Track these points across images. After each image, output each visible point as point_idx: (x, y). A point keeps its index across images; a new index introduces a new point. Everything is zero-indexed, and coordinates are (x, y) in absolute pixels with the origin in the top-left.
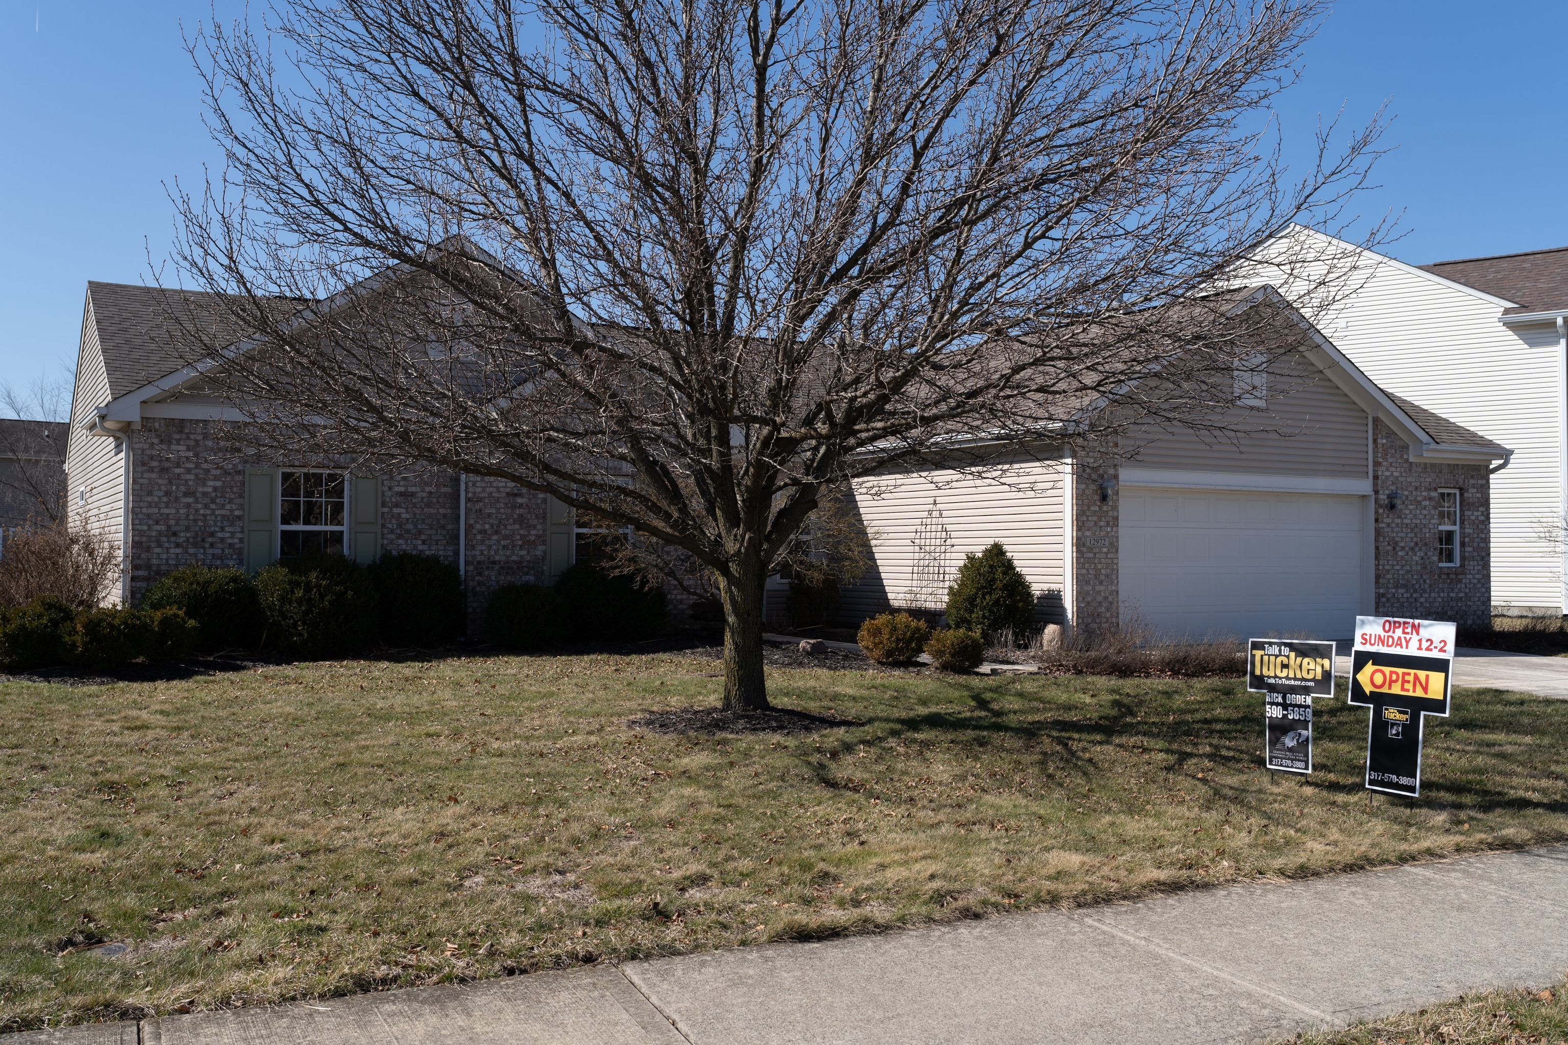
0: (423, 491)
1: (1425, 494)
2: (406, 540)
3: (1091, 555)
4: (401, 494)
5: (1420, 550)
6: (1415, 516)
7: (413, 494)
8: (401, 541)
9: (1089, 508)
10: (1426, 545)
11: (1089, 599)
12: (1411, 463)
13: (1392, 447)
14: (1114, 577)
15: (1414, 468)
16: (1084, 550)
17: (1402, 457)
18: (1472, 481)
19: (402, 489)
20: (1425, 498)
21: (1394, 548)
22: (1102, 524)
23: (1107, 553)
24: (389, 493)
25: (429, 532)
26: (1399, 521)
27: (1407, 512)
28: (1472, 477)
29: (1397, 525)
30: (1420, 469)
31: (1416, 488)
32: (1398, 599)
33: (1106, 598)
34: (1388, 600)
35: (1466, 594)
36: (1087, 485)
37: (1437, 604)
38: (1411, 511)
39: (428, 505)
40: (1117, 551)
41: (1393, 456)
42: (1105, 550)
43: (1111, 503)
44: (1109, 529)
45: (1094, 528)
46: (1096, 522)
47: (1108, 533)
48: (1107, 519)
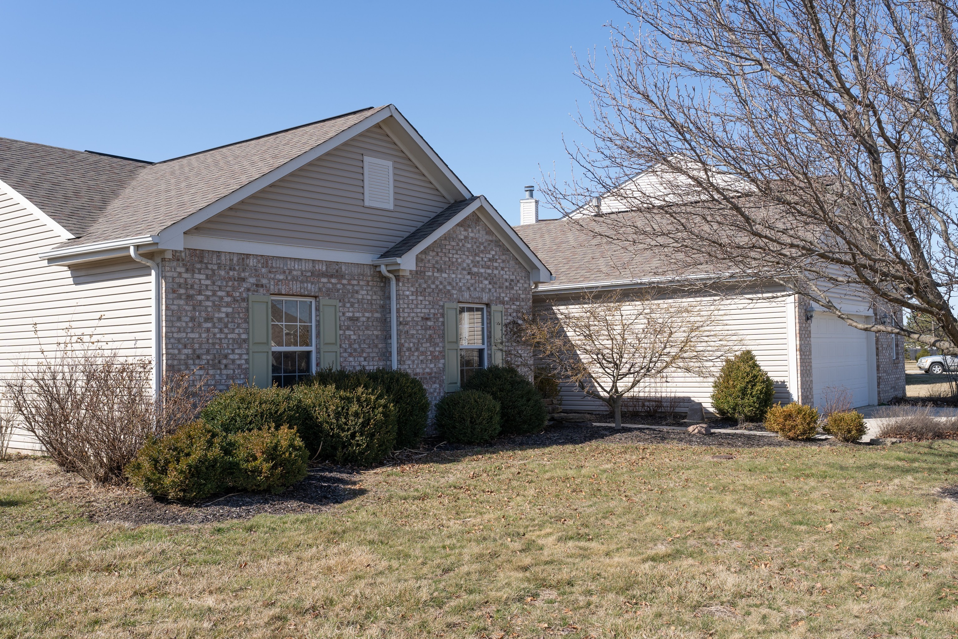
0: (363, 316)
2: (355, 357)
3: (804, 356)
4: (351, 319)
5: (888, 349)
7: (357, 319)
8: (351, 359)
9: (803, 325)
10: (890, 346)
11: (805, 387)
14: (811, 371)
16: (802, 353)
19: (350, 314)
22: (806, 336)
23: (808, 356)
24: (343, 318)
25: (368, 350)
32: (884, 380)
33: (809, 386)
35: (900, 375)
36: (801, 310)
37: (893, 382)
39: (367, 328)
40: (811, 354)
42: (808, 353)
43: (808, 322)
44: (808, 339)
45: (804, 339)
46: (804, 334)
47: (808, 342)
48: (808, 333)
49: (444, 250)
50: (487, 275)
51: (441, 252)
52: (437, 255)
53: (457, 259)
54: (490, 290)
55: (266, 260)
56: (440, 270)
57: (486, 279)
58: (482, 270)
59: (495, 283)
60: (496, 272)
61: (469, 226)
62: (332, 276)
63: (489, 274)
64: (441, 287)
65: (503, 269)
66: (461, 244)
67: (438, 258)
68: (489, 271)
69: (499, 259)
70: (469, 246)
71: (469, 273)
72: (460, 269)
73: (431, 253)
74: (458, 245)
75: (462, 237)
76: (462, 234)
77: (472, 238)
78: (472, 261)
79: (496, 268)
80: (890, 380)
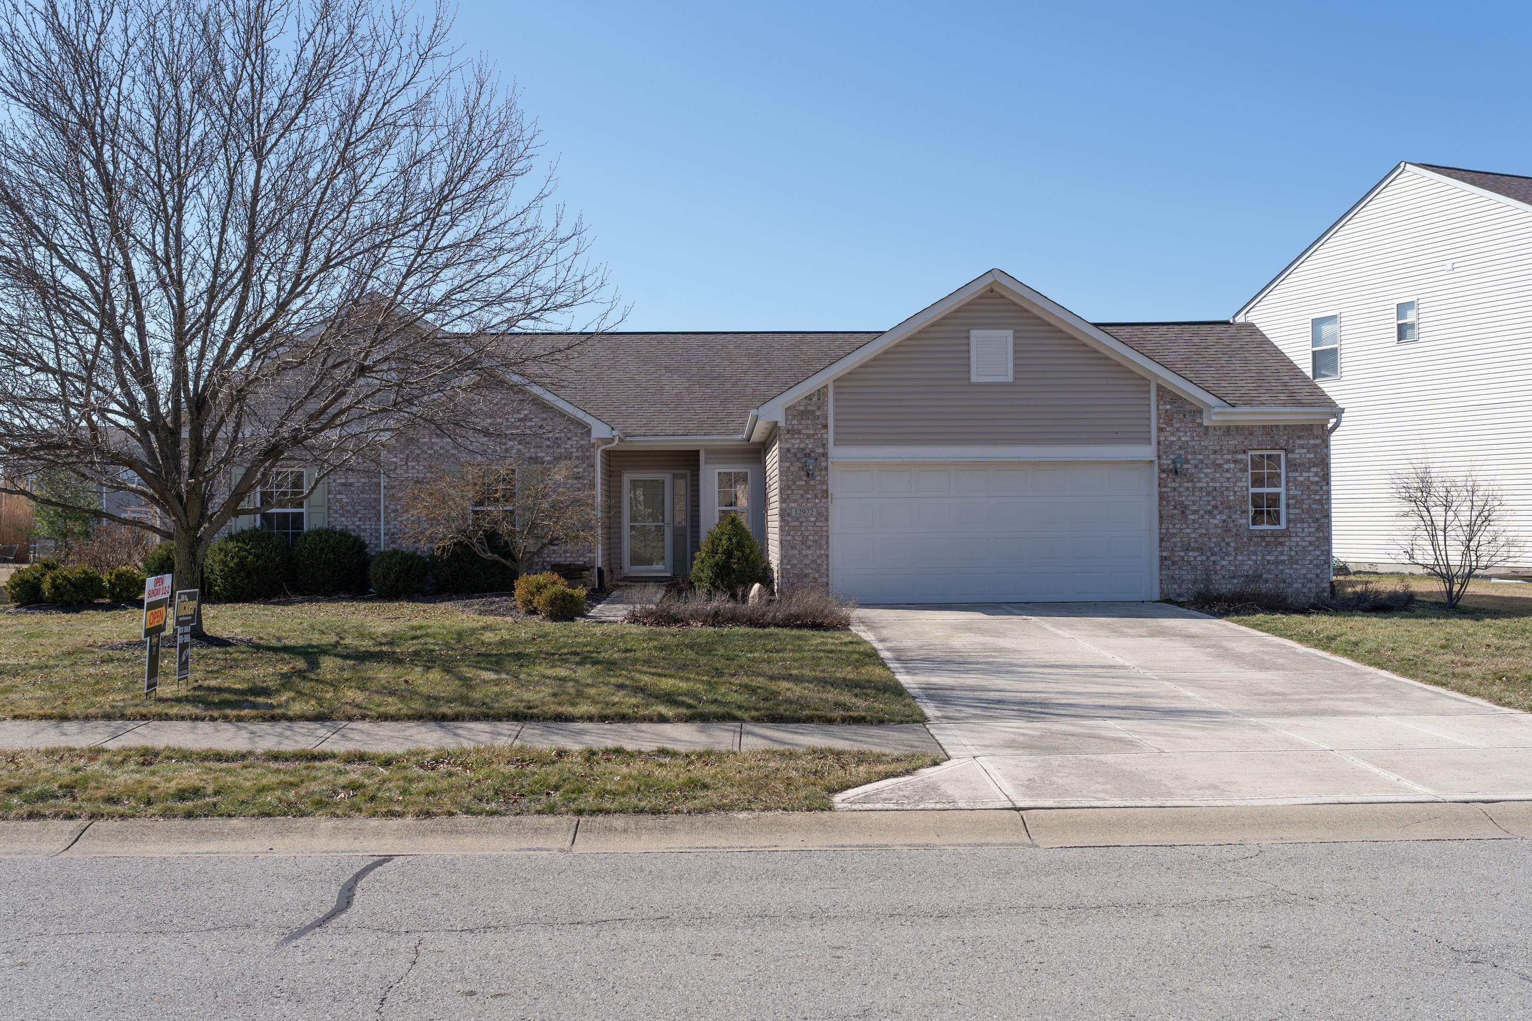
0: (359, 482)
1: (1229, 457)
2: (347, 518)
3: (797, 524)
4: (343, 485)
5: (1221, 513)
6: (1213, 480)
7: (351, 485)
8: (343, 519)
9: (794, 482)
10: (1230, 507)
11: (795, 562)
12: (1207, 428)
13: (1178, 412)
14: (823, 542)
15: (1211, 432)
16: (790, 519)
17: (1193, 421)
18: (1299, 442)
19: (343, 481)
20: (1228, 461)
21: (1183, 512)
22: (809, 496)
23: (815, 522)
24: (334, 484)
25: (364, 512)
26: (1190, 485)
27: (1202, 475)
28: (1300, 437)
29: (1187, 489)
30: (1220, 432)
31: (1215, 452)
32: (1189, 563)
33: (813, 561)
34: (1173, 563)
35: (1291, 557)
36: (792, 463)
37: (1246, 567)
38: (1207, 475)
39: (363, 492)
40: (827, 519)
41: (1181, 421)
43: (818, 478)
44: (817, 501)
45: (801, 500)
46: (802, 495)
47: (816, 504)
48: (815, 492)
50: (514, 436)
54: (519, 450)
56: (441, 436)
57: (514, 440)
58: (507, 432)
59: (528, 443)
60: (529, 431)
80: (1224, 563)
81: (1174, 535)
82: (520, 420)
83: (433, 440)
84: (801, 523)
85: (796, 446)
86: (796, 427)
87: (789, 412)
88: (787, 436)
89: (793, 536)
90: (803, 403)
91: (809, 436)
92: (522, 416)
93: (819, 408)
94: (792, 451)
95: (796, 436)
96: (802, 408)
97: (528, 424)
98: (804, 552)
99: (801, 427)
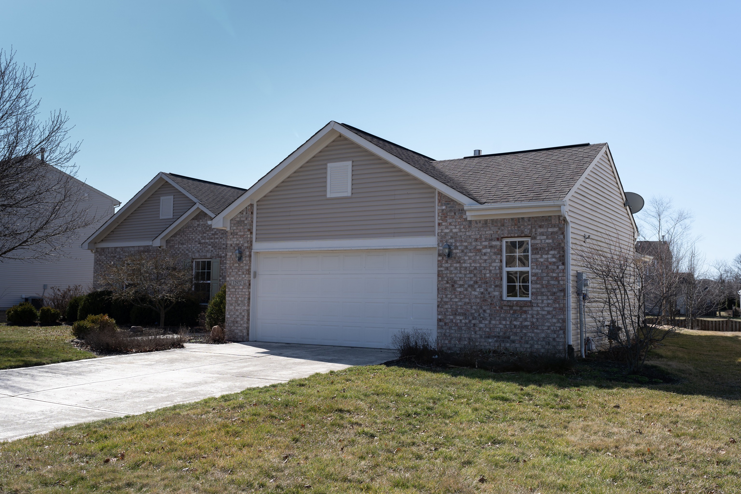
1: (487, 243)
3: (234, 290)
5: (480, 287)
6: (474, 261)
9: (233, 265)
10: (486, 283)
11: (232, 313)
12: (470, 222)
13: (450, 211)
14: (246, 302)
15: (474, 224)
16: (231, 287)
17: (461, 217)
18: (540, 230)
20: (485, 247)
21: (453, 286)
22: (240, 273)
23: (242, 289)
26: (458, 265)
27: (466, 258)
28: (540, 227)
29: (456, 268)
30: (480, 225)
31: (476, 240)
32: (456, 324)
33: (241, 313)
34: (445, 324)
35: (533, 323)
36: (233, 253)
37: (498, 330)
38: (470, 258)
40: (248, 288)
41: (453, 217)
42: (241, 287)
43: (245, 262)
44: (244, 276)
45: (236, 276)
46: (237, 272)
47: (243, 278)
48: (243, 271)
49: (185, 234)
50: (210, 243)
51: (184, 234)
52: (181, 236)
53: (192, 237)
54: (212, 251)
55: (122, 248)
56: (182, 244)
57: (210, 245)
58: (207, 241)
59: (216, 247)
60: (216, 240)
61: (201, 219)
62: (146, 252)
63: (212, 242)
64: (183, 252)
65: (221, 238)
66: (195, 229)
67: (182, 238)
68: (212, 241)
69: (219, 233)
70: (200, 229)
71: (199, 243)
72: (194, 242)
73: (178, 236)
74: (194, 230)
75: (196, 225)
76: (196, 223)
77: (202, 225)
78: (201, 237)
79: (217, 238)
80: (482, 325)
81: (446, 303)
82: (213, 234)
83: (180, 246)
84: (236, 289)
85: (235, 243)
86: (235, 231)
87: (232, 222)
88: (231, 236)
89: (232, 298)
90: (239, 216)
91: (241, 236)
92: (214, 232)
93: (246, 219)
94: (233, 245)
95: (235, 236)
96: (238, 219)
97: (216, 236)
98: (237, 308)
99: (238, 231)
